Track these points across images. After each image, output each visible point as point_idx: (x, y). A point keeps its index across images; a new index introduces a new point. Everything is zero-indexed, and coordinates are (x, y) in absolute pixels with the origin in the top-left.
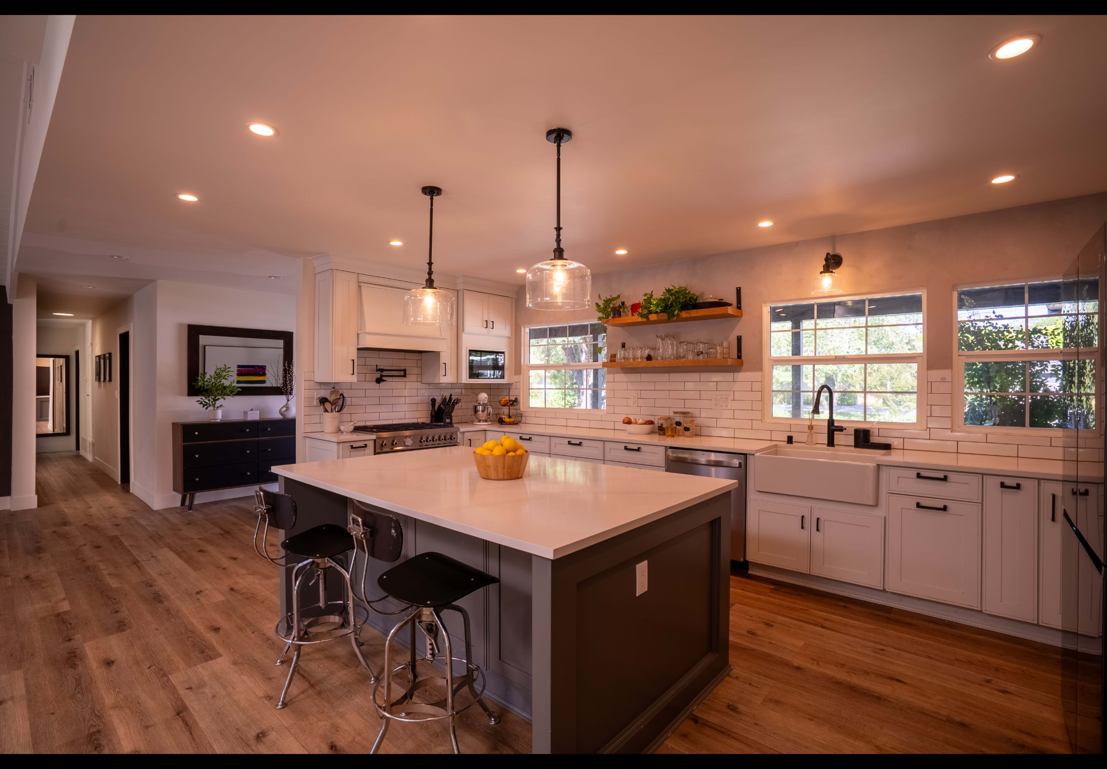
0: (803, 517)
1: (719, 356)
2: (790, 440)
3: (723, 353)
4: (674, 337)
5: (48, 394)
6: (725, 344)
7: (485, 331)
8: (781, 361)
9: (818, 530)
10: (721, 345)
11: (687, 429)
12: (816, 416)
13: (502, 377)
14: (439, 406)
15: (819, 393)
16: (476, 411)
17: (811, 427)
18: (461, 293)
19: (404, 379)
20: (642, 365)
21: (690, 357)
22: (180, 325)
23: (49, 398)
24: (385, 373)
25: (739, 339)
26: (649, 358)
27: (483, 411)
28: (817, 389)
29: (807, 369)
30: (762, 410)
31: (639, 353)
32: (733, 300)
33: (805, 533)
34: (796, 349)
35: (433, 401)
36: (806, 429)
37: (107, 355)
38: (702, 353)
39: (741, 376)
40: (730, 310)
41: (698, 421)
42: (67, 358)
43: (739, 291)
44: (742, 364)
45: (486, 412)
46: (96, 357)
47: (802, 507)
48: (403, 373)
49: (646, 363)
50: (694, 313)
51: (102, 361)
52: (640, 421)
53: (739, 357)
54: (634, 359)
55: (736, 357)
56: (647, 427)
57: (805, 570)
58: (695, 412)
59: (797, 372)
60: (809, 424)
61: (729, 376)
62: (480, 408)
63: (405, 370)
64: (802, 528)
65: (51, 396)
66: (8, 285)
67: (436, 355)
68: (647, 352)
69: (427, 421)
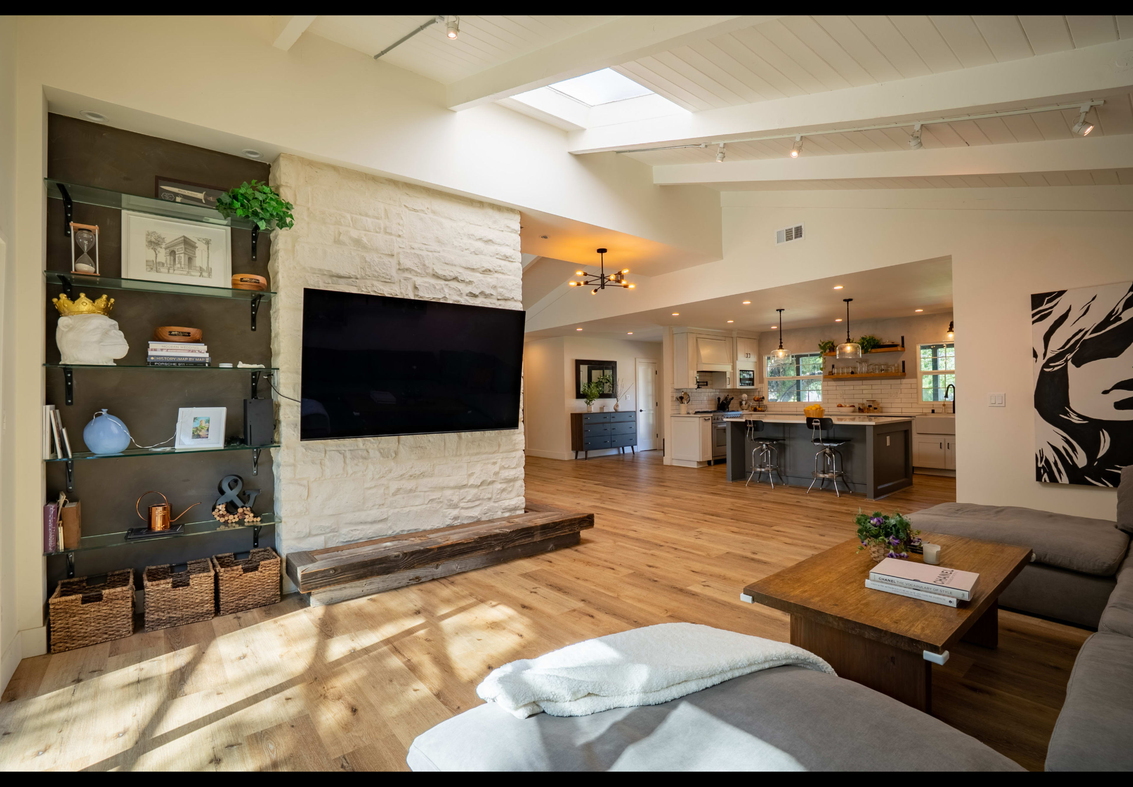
0: (941, 443)
1: (893, 371)
2: (933, 411)
3: (895, 370)
4: (866, 362)
6: (896, 365)
7: (746, 359)
8: (927, 373)
9: (948, 448)
10: (894, 365)
11: (875, 408)
12: (947, 399)
13: (753, 385)
14: (722, 401)
15: (948, 388)
16: (741, 404)
17: (944, 405)
18: (735, 340)
19: (706, 387)
20: (848, 377)
21: (877, 372)
22: (573, 359)
24: (700, 384)
25: (903, 363)
26: (852, 373)
27: (745, 404)
28: (947, 387)
29: (941, 377)
30: (917, 398)
31: (845, 370)
32: (900, 343)
33: (942, 451)
34: (935, 366)
35: (719, 399)
36: (942, 406)
38: (884, 370)
39: (904, 381)
40: (899, 348)
41: (881, 405)
43: (903, 338)
44: (905, 375)
45: (747, 405)
47: (940, 439)
48: (705, 383)
49: (851, 376)
50: (879, 350)
52: (848, 406)
53: (904, 371)
54: (842, 373)
55: (902, 371)
56: (852, 408)
57: (942, 467)
58: (879, 400)
59: (935, 379)
60: (943, 403)
61: (898, 381)
62: (744, 403)
63: (707, 382)
64: (941, 448)
67: (724, 373)
68: (850, 370)
69: (716, 409)
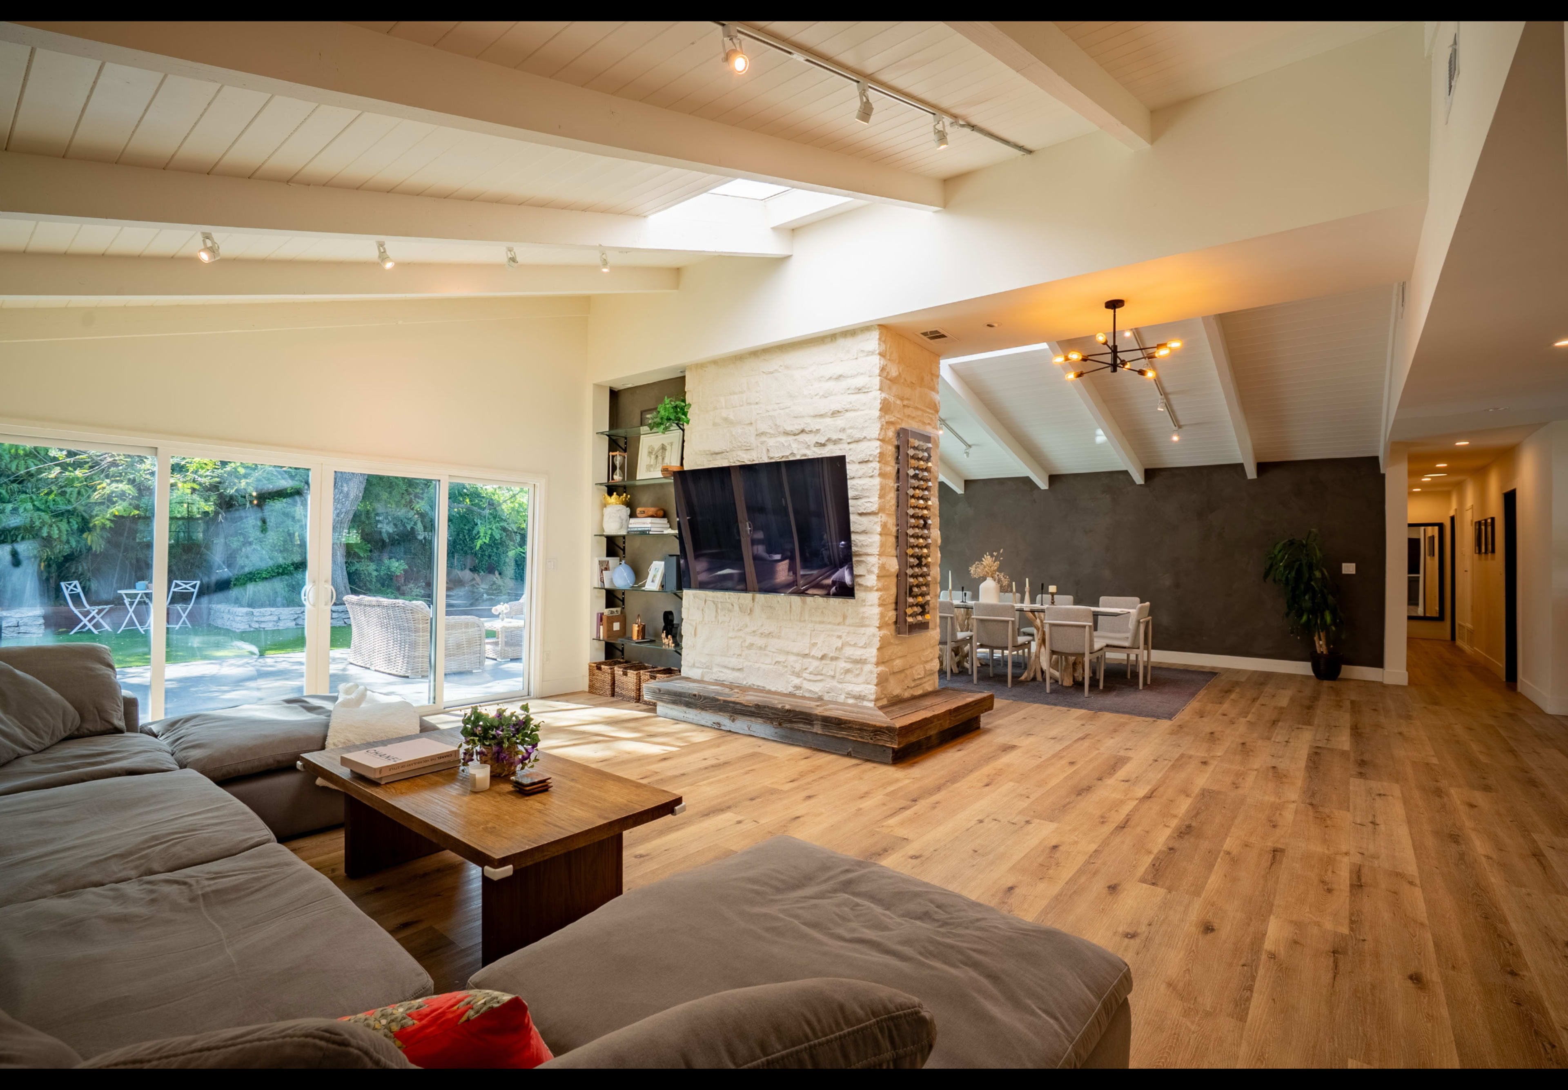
5: (1418, 572)
23: (1419, 577)
37: (1489, 521)
42: (1441, 526)
46: (1476, 523)
51: (1483, 527)
65: (1421, 575)
66: (1381, 455)
